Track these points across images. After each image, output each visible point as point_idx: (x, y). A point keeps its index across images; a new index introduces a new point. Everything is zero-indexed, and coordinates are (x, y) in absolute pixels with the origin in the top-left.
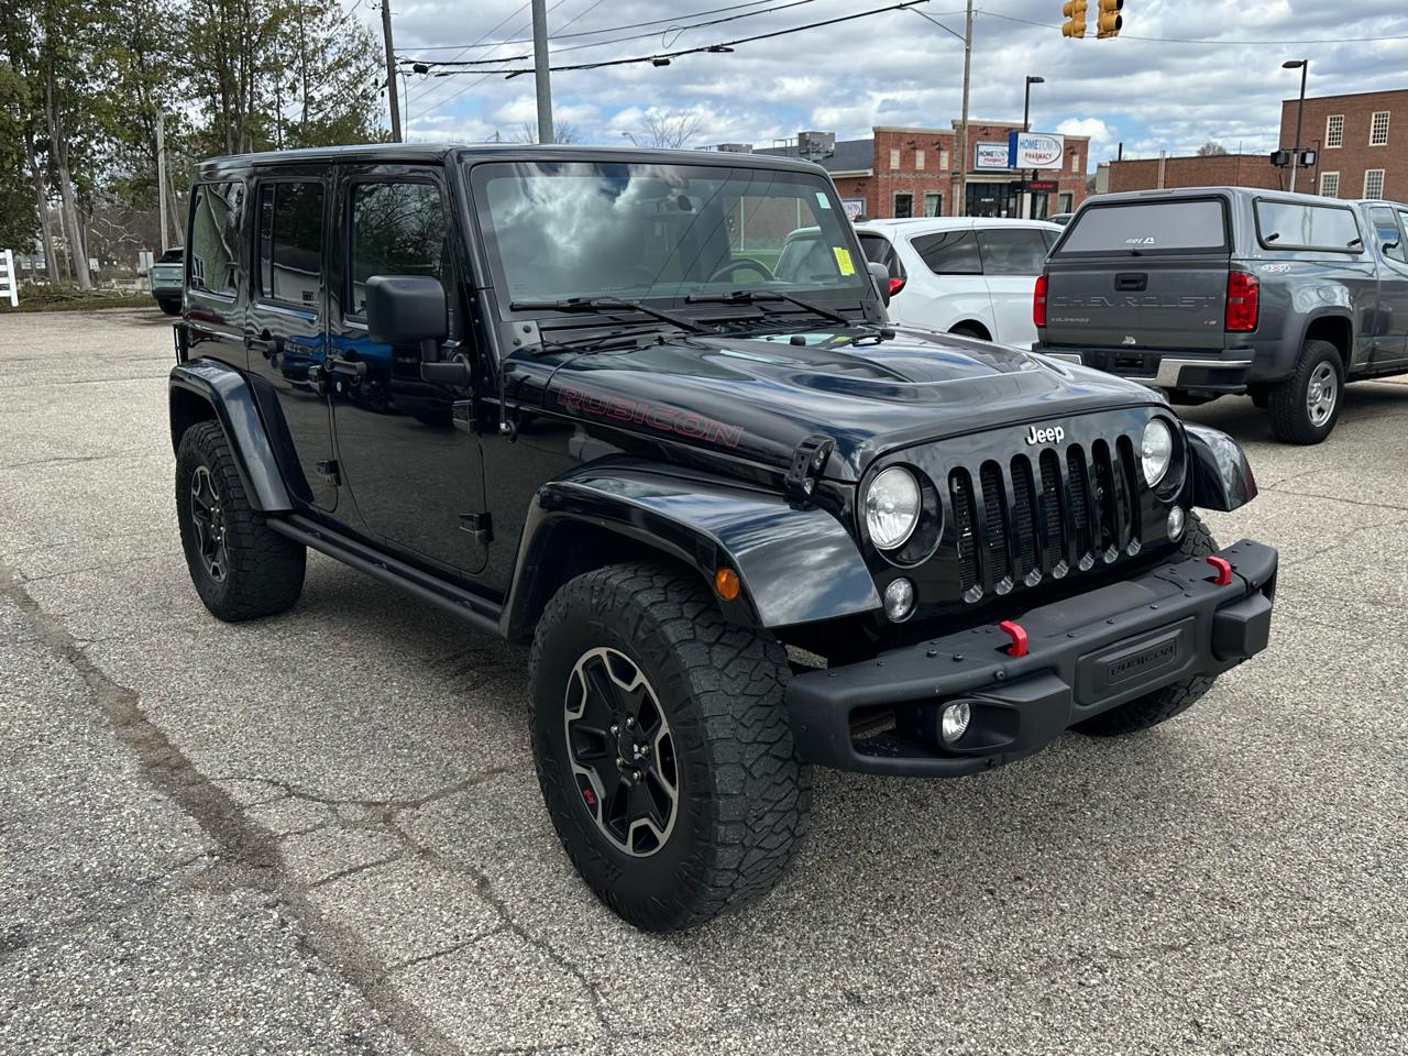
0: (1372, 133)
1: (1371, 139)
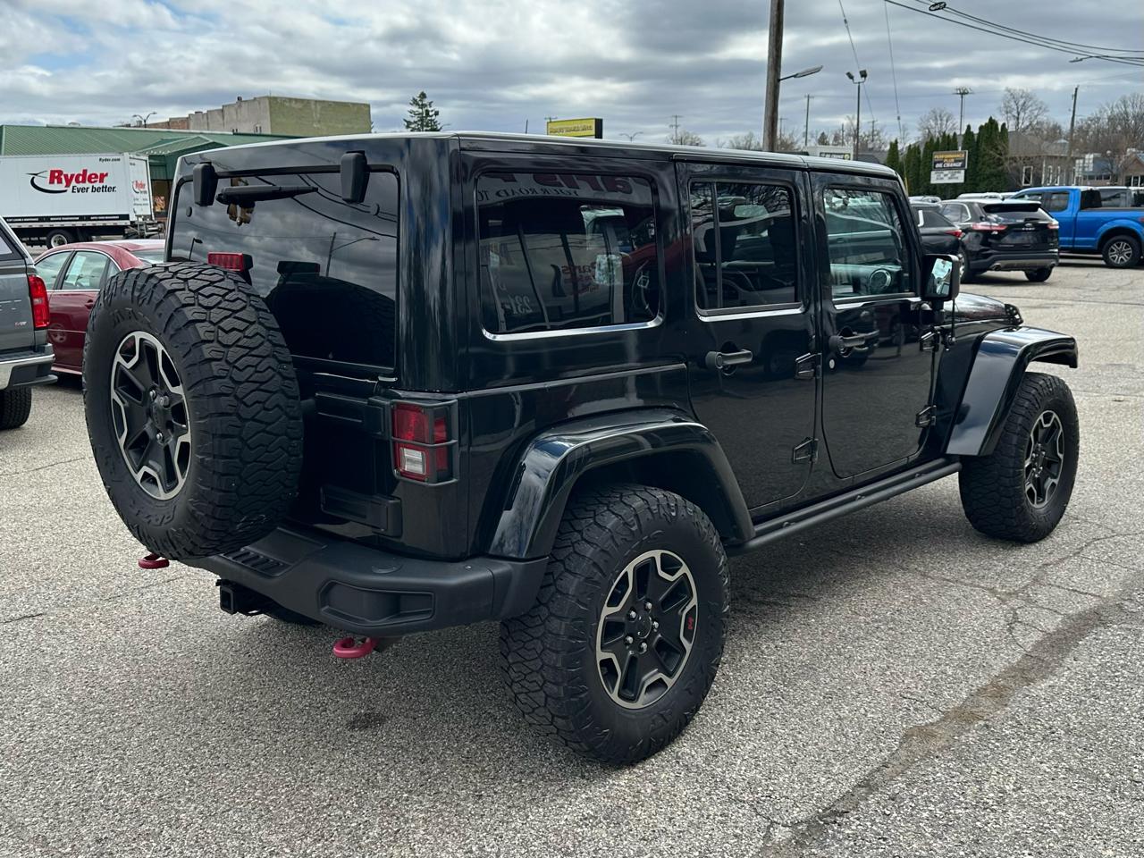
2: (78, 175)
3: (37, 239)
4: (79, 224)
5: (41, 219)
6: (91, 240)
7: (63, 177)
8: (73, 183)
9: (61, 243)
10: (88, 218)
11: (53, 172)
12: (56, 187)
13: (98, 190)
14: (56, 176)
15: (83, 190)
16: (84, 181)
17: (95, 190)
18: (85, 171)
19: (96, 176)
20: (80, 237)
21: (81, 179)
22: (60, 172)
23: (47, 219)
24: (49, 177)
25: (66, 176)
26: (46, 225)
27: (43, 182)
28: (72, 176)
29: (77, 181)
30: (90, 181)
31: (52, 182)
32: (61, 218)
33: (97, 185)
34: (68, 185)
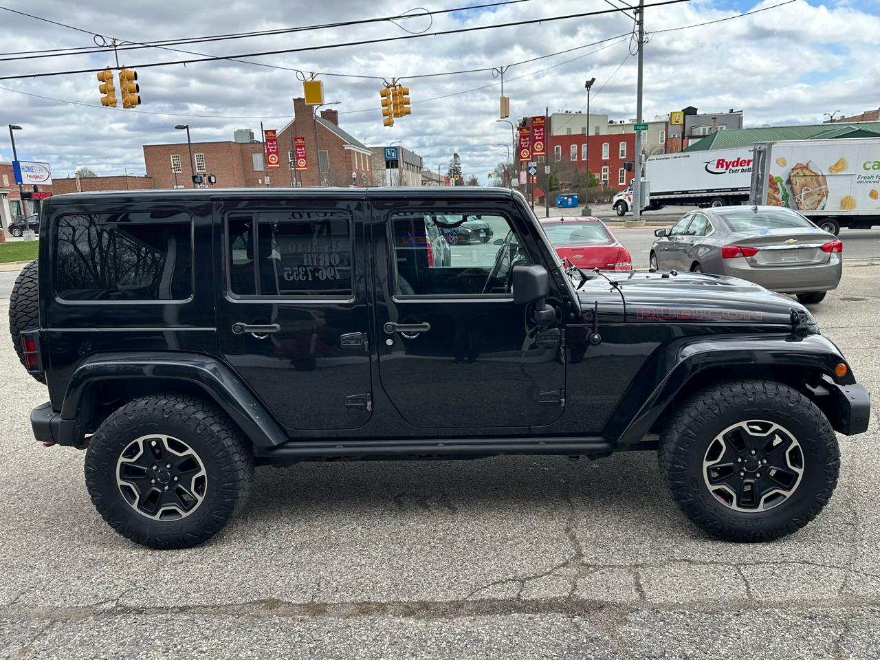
0: (197, 165)
1: (197, 168)
2: (734, 162)
3: (705, 203)
4: (731, 193)
5: (708, 191)
6: (740, 204)
7: (724, 163)
8: (731, 167)
9: (719, 205)
10: (736, 190)
11: (719, 161)
12: (720, 170)
13: (745, 171)
14: (720, 163)
15: (736, 171)
16: (737, 166)
17: (743, 171)
18: (739, 159)
19: (745, 161)
20: (730, 202)
21: (735, 164)
22: (723, 160)
23: (712, 191)
24: (716, 163)
25: (727, 163)
26: (711, 194)
27: (712, 168)
28: (730, 162)
29: (733, 166)
30: (741, 165)
31: (717, 167)
32: (720, 190)
33: (745, 168)
34: (727, 169)
